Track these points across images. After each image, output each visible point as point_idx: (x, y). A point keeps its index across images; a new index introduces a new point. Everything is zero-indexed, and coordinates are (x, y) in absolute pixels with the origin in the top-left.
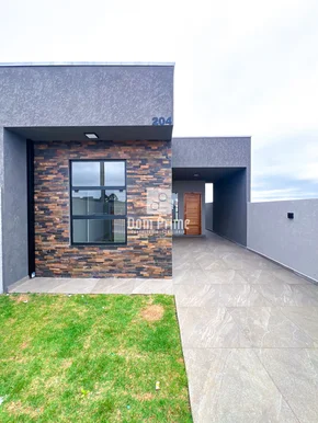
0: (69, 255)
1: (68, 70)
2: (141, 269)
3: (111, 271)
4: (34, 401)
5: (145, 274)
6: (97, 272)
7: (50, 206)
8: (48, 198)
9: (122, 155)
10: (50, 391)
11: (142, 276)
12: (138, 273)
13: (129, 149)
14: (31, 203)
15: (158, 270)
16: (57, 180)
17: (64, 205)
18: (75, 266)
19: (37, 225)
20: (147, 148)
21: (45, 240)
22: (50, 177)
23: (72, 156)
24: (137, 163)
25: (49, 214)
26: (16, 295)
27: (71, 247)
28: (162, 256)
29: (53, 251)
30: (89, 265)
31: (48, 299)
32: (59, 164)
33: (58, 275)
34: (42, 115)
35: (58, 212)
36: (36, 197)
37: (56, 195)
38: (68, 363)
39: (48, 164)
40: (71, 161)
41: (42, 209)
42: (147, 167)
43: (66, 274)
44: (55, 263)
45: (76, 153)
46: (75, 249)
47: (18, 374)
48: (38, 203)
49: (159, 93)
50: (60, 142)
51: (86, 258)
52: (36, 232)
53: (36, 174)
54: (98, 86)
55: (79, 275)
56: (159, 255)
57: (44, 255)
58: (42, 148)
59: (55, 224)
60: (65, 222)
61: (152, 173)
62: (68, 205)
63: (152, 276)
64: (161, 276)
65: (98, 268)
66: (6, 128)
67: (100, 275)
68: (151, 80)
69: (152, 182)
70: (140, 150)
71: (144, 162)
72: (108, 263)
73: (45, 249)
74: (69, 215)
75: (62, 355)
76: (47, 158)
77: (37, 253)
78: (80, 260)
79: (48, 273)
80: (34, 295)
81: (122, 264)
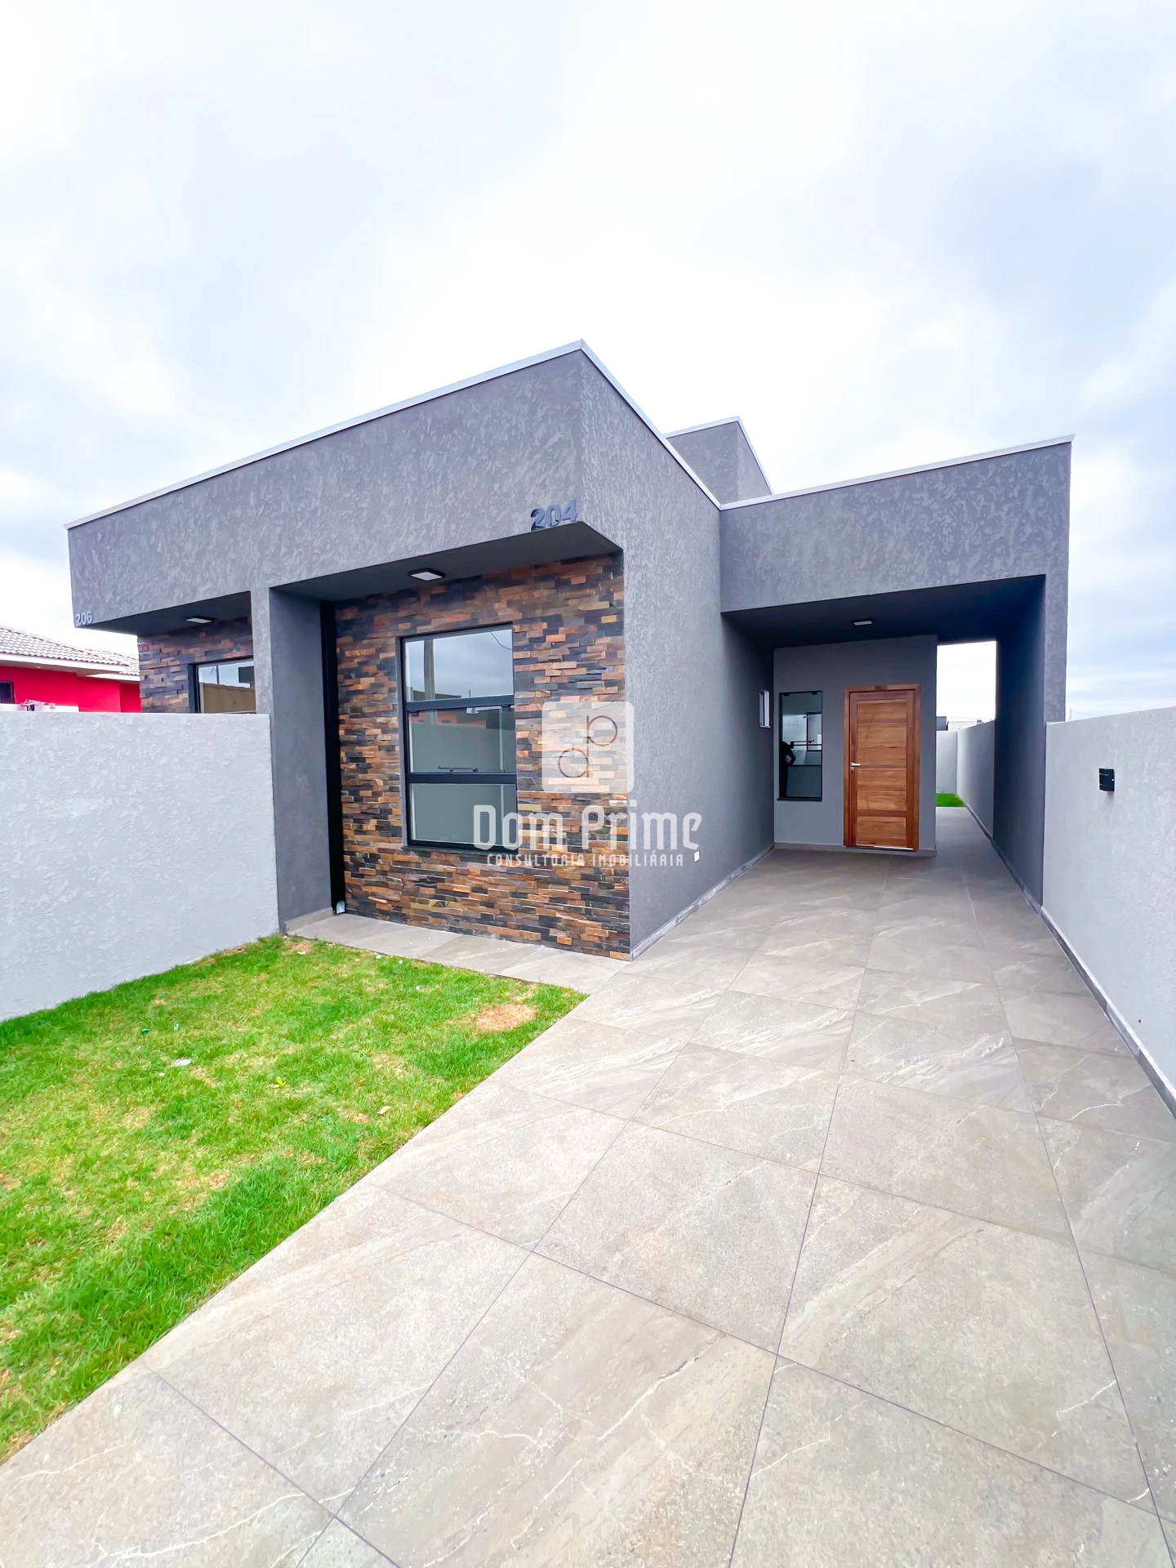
0: (402, 868)
1: (362, 433)
2: (550, 922)
3: (485, 919)
4: (220, 1073)
5: (561, 936)
6: (458, 918)
7: (366, 751)
8: (363, 731)
9: (504, 612)
10: (246, 1069)
11: (552, 942)
12: (544, 931)
13: (517, 593)
14: (333, 745)
15: (594, 930)
16: (376, 687)
17: (390, 749)
18: (414, 895)
19: (346, 795)
20: (562, 584)
21: (360, 831)
22: (365, 683)
23: (404, 628)
24: (537, 630)
25: (365, 771)
26: (296, 939)
27: (406, 850)
28: (602, 893)
29: (373, 858)
30: (442, 896)
31: (339, 955)
32: (380, 650)
33: (384, 914)
34: (323, 550)
35: (380, 765)
36: (341, 732)
37: (376, 725)
38: (291, 1049)
39: (360, 653)
40: (402, 641)
41: (353, 759)
42: (560, 637)
43: (397, 914)
44: (377, 884)
45: (408, 618)
46: (413, 856)
47: (224, 1042)
48: (346, 743)
49: (545, 440)
50: (378, 596)
51: (433, 880)
52: (345, 811)
53: (340, 677)
54: (417, 455)
55: (421, 919)
56: (594, 888)
57: (358, 865)
58: (349, 614)
59: (376, 795)
60: (392, 789)
61: (574, 655)
62: (398, 749)
63: (578, 944)
64: (601, 948)
65: (458, 907)
66: (273, 590)
67: (463, 925)
68: (526, 408)
69: (574, 680)
70: (543, 593)
71: (555, 623)
72: (477, 897)
73: (361, 851)
74: (400, 772)
75: (291, 1037)
76: (358, 638)
77: (347, 858)
78: (422, 883)
79: (367, 909)
80: (323, 945)
81: (506, 903)
